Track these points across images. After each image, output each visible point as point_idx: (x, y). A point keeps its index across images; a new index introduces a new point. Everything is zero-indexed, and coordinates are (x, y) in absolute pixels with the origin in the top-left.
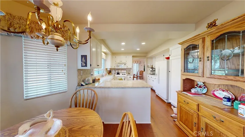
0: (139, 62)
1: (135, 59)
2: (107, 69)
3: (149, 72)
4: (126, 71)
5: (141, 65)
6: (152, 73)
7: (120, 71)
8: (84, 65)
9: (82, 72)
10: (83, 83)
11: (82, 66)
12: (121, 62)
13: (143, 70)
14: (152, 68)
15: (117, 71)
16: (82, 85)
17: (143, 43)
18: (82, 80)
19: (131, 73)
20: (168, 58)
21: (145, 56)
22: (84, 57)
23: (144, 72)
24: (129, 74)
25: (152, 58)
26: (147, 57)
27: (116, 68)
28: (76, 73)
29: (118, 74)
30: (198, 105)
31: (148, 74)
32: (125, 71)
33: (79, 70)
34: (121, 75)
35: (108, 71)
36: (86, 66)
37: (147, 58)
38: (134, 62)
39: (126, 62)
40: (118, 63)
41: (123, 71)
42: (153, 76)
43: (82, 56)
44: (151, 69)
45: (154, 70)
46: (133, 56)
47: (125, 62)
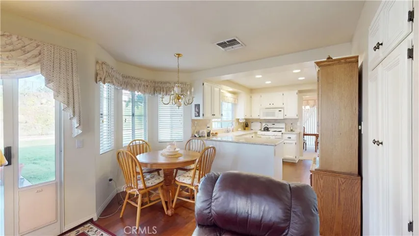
2: (238, 120)
4: (286, 124)
9: (196, 122)
10: (196, 135)
11: (196, 116)
12: (272, 106)
15: (263, 125)
16: (195, 136)
18: (195, 131)
19: (296, 130)
22: (198, 106)
24: (292, 130)
27: (262, 118)
28: (190, 123)
29: (267, 129)
32: (283, 125)
33: (193, 121)
35: (243, 123)
36: (199, 116)
39: (283, 106)
40: (266, 108)
43: (196, 105)
46: (300, 92)
47: (281, 105)
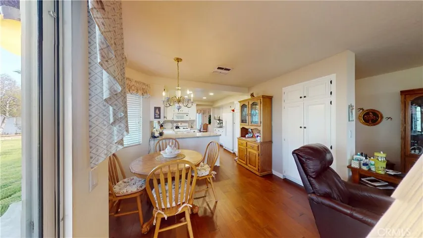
0: (202, 112)
1: (200, 108)
3: (216, 125)
4: (189, 124)
5: (205, 115)
6: (219, 126)
7: (179, 125)
8: (158, 117)
11: (156, 118)
13: (208, 123)
14: (219, 120)
15: (175, 125)
17: (212, 94)
19: (194, 127)
20: (233, 111)
21: (211, 106)
22: (158, 109)
23: (209, 126)
24: (192, 127)
25: (219, 108)
26: (214, 106)
27: (175, 120)
28: (148, 125)
29: (177, 127)
30: (247, 143)
31: (215, 128)
32: (187, 124)
34: (181, 129)
36: (160, 117)
37: (214, 108)
38: (198, 111)
39: (189, 113)
40: (178, 114)
41: (184, 124)
42: (220, 129)
43: (155, 108)
44: (218, 122)
45: (221, 122)
46: (197, 105)
47: (187, 112)
